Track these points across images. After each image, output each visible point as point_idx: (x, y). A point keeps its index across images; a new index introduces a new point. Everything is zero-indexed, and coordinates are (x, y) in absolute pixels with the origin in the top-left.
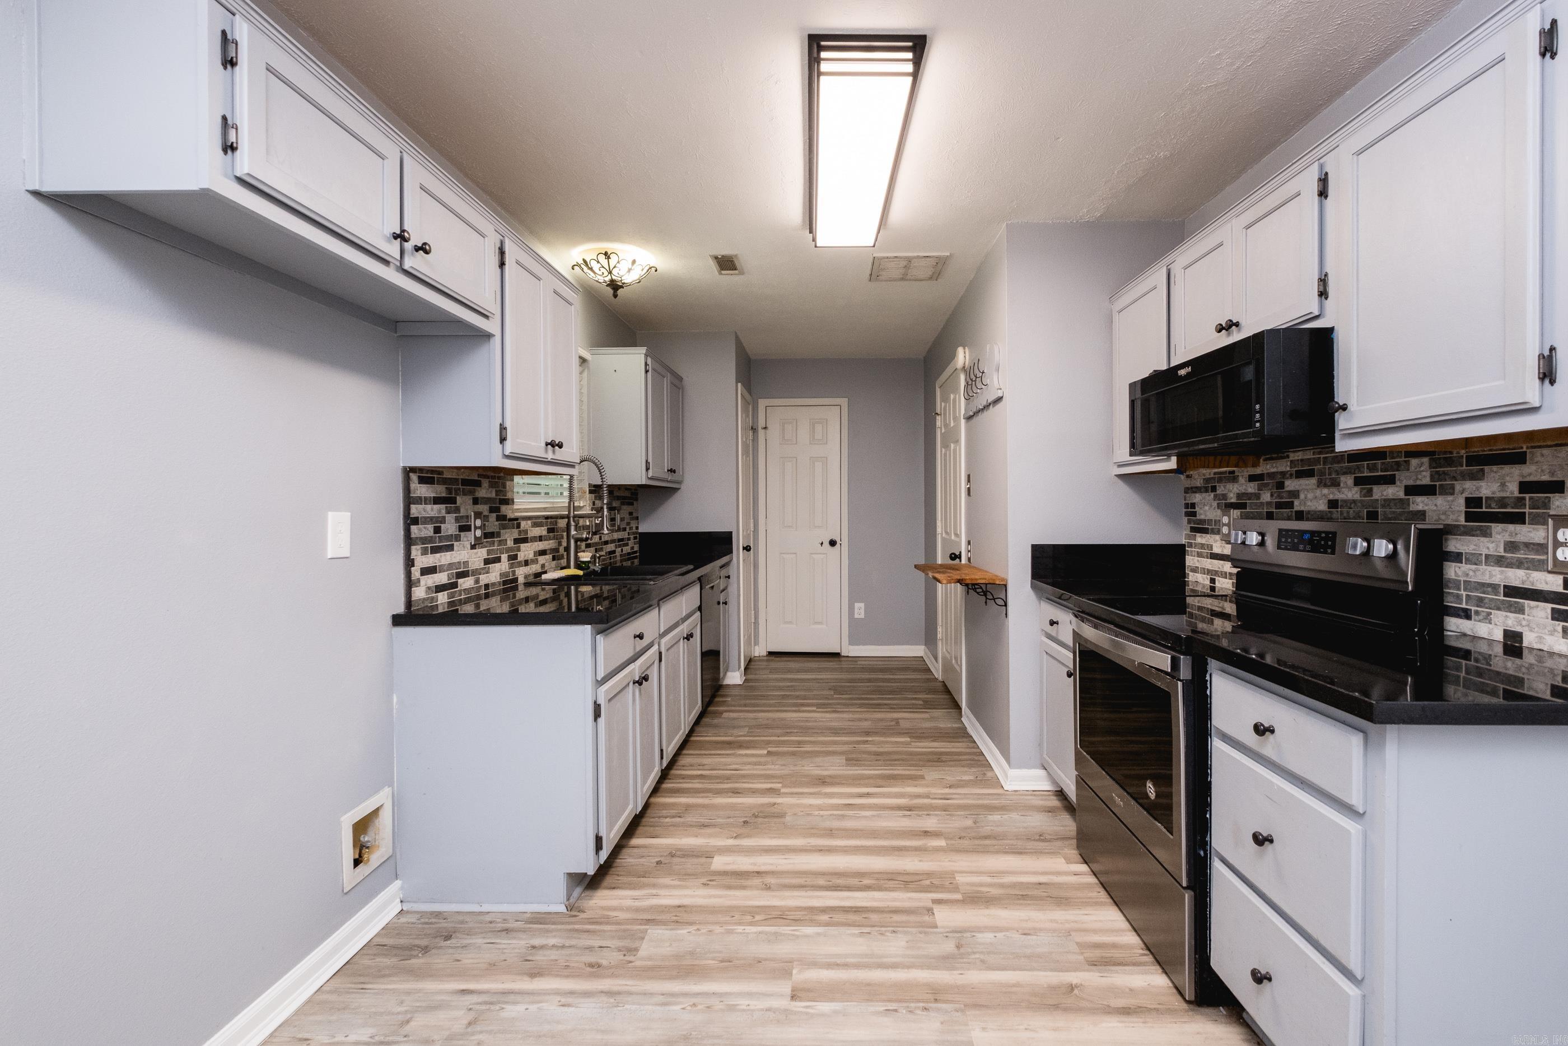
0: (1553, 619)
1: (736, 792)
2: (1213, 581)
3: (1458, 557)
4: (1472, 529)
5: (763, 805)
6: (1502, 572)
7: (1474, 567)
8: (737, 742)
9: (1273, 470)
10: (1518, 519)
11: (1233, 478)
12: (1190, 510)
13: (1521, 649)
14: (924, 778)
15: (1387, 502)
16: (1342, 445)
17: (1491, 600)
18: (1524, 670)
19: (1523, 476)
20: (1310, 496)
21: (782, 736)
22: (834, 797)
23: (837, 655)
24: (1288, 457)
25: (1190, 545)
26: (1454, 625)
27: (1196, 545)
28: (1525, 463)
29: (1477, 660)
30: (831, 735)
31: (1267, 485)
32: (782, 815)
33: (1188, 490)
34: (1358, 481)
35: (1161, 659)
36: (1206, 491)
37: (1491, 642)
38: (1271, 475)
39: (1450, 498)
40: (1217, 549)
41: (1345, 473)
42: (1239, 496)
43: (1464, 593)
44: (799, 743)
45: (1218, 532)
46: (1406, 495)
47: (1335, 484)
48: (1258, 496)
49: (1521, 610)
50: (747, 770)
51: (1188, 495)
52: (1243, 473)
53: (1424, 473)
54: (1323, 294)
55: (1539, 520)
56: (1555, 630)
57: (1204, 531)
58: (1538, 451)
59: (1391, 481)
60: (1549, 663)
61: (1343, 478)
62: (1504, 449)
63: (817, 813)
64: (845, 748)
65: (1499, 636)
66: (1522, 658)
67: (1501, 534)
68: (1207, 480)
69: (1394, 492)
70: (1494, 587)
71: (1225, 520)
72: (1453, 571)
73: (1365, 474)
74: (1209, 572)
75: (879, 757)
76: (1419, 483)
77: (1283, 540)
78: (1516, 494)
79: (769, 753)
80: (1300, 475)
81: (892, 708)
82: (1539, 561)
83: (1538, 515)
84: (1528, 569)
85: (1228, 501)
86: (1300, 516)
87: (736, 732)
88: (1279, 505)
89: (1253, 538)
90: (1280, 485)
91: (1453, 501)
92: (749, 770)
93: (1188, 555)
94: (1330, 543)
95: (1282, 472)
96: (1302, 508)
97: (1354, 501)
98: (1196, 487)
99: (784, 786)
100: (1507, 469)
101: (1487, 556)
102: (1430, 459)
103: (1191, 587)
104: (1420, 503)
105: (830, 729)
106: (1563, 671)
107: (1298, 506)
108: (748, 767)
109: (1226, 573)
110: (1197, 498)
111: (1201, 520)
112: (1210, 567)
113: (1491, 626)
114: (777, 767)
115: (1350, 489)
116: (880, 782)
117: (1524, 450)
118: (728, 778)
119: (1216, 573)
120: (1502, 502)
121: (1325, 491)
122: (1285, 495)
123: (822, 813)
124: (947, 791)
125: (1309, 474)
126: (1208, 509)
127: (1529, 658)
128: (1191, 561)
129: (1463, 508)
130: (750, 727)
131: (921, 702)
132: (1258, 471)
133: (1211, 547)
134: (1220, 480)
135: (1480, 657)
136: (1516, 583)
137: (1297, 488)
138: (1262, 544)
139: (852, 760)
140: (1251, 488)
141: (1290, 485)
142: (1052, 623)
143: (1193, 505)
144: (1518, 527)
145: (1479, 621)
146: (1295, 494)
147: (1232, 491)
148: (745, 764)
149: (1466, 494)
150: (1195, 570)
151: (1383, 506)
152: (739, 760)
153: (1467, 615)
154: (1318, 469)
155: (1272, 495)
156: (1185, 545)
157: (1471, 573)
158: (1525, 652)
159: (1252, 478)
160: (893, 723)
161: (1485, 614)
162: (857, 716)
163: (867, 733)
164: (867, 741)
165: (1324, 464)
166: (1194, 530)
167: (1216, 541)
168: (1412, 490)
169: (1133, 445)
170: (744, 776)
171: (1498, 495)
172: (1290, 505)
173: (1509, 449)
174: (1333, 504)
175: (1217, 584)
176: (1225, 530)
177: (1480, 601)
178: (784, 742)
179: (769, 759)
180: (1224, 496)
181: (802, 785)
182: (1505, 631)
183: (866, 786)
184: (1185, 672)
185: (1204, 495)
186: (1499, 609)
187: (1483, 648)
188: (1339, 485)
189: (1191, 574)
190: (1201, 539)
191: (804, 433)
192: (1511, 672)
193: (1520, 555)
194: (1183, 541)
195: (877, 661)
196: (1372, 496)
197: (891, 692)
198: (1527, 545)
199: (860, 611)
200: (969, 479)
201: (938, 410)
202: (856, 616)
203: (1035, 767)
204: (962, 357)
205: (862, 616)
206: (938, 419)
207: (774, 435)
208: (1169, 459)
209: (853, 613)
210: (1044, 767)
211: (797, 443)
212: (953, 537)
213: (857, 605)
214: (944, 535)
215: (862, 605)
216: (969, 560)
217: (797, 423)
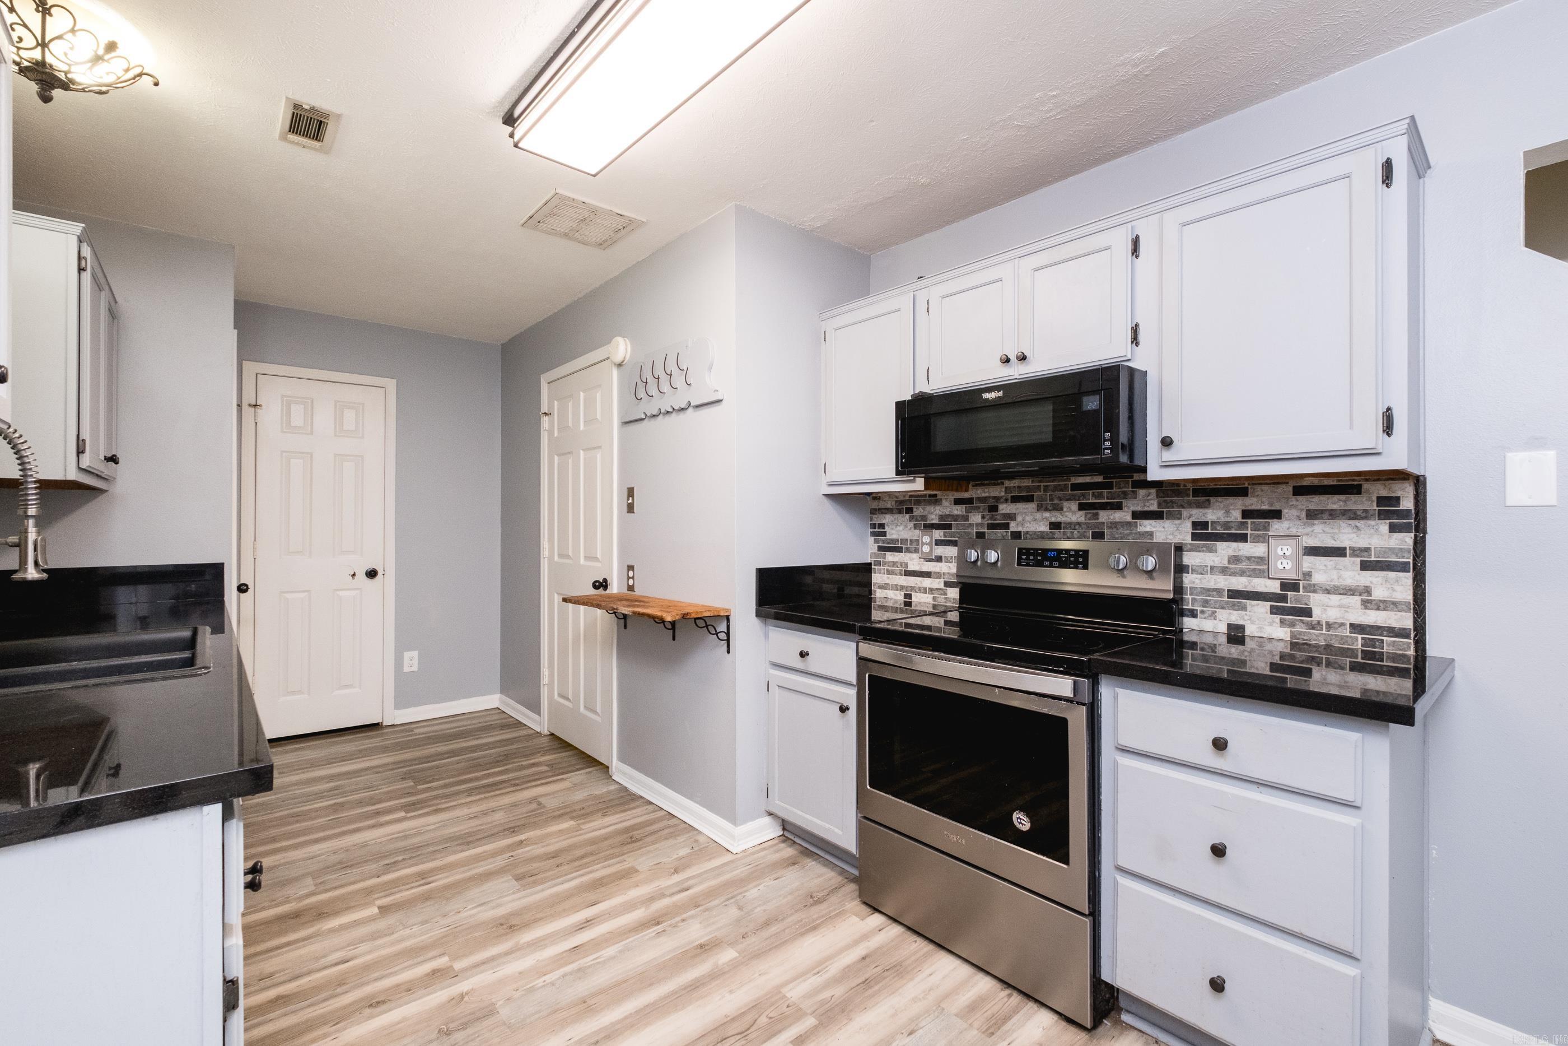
0: (1272, 613)
1: (376, 1003)
2: (908, 596)
3: (1194, 569)
4: (1198, 546)
5: (441, 1007)
6: (1226, 580)
7: (1199, 576)
8: (308, 909)
9: (983, 495)
10: (1243, 538)
11: (940, 501)
12: (879, 531)
13: (1243, 637)
14: (637, 871)
15: (1114, 523)
16: (1155, 475)
17: (1216, 601)
18: (1246, 653)
19: (1246, 506)
20: (1028, 518)
21: (384, 874)
22: (545, 946)
23: (375, 726)
24: (1003, 484)
25: (879, 564)
26: (1188, 623)
27: (885, 563)
28: (1247, 496)
29: (1202, 649)
30: (459, 848)
31: (979, 508)
32: (490, 1011)
33: (873, 511)
34: (1082, 507)
35: (1062, 684)
36: (900, 512)
37: (1215, 634)
38: (982, 500)
39: (1178, 522)
40: (912, 567)
41: (1068, 500)
42: (942, 517)
43: (1190, 597)
44: (422, 875)
45: (916, 551)
46: (1133, 519)
47: (1058, 508)
48: (965, 518)
49: (1244, 608)
50: (365, 954)
51: (874, 516)
52: (948, 497)
53: (1151, 502)
54: (1135, 340)
55: (1261, 539)
56: (1274, 622)
57: (897, 550)
58: (1259, 487)
59: (1119, 507)
60: (1269, 647)
61: (1066, 504)
62: (1228, 485)
63: (540, 982)
64: (500, 861)
65: (1223, 628)
66: (1244, 645)
67: (1225, 550)
68: (900, 502)
69: (1121, 516)
70: (1219, 592)
71: (926, 539)
72: (1191, 580)
73: (1091, 501)
74: (903, 588)
75: (557, 861)
76: (1146, 509)
77: (1024, 557)
78: (1240, 519)
79: (384, 910)
80: (1015, 500)
81: (517, 785)
82: (1260, 570)
83: (1259, 536)
84: (1249, 576)
85: (928, 522)
86: (1016, 536)
87: (290, 891)
88: (992, 527)
90: (994, 509)
91: (1180, 524)
92: (370, 952)
93: (875, 573)
94: (1081, 560)
95: (995, 497)
96: (1020, 529)
97: (1079, 524)
98: (887, 509)
99: (455, 958)
100: (1231, 500)
101: (1212, 568)
102: (1157, 491)
103: (878, 603)
104: (1147, 526)
105: (452, 839)
106: (1280, 652)
107: (1013, 527)
108: (364, 947)
109: (925, 589)
110: (887, 519)
111: (892, 541)
112: (905, 584)
113: (1215, 621)
114: (415, 928)
115: (1074, 513)
116: (592, 896)
117: (1246, 485)
118: (341, 982)
119: (913, 588)
120: (1226, 525)
121: (1047, 514)
122: (998, 517)
123: (548, 978)
124: (677, 878)
125: (1029, 499)
126: (901, 529)
127: (1250, 644)
128: (876, 578)
129: (1190, 530)
130: (315, 875)
131: (544, 768)
132: (966, 495)
133: (905, 565)
134: (919, 503)
135: (1206, 647)
136: (1240, 588)
137: (1014, 511)
139: (525, 878)
140: (958, 510)
141: (1004, 508)
142: (807, 654)
143: (882, 526)
144: (1241, 545)
145: (1205, 618)
146: (1012, 517)
147: (934, 513)
148: (353, 944)
149: (1193, 519)
150: (884, 587)
151: (1109, 528)
152: (337, 940)
153: (1193, 614)
154: (1038, 496)
155: (983, 517)
156: (870, 564)
157: (1197, 581)
158: (1247, 640)
159: (958, 502)
160: (534, 806)
161: (1210, 612)
162: (475, 809)
163: (513, 830)
164: (521, 842)
165: (1045, 491)
166: (880, 548)
167: (912, 559)
168: (1137, 515)
169: (900, 465)
170: (367, 967)
171: (1223, 520)
172: (1006, 526)
173: (1232, 485)
174: (1055, 525)
175: (914, 599)
176: (926, 549)
177: (1206, 603)
178: (397, 883)
179: (391, 920)
180: (924, 518)
181: (482, 944)
182: (1229, 625)
183: (576, 909)
185: (896, 516)
186: (1223, 608)
187: (1209, 639)
188: (1061, 509)
189: (878, 590)
190: (893, 557)
191: (324, 418)
192: (1235, 656)
193: (1243, 566)
194: (869, 560)
195: (441, 724)
196: (1098, 519)
197: (496, 763)
198: (1249, 558)
199: (411, 660)
200: (631, 492)
201: (544, 408)
202: (406, 669)
203: (759, 817)
204: (621, 348)
205: (415, 668)
206: (545, 420)
207: (270, 415)
208: (913, 481)
209: (403, 667)
210: (770, 814)
211: (312, 433)
212: (582, 561)
213: (407, 655)
214: (556, 558)
215: (415, 654)
216: (631, 588)
217: (312, 402)
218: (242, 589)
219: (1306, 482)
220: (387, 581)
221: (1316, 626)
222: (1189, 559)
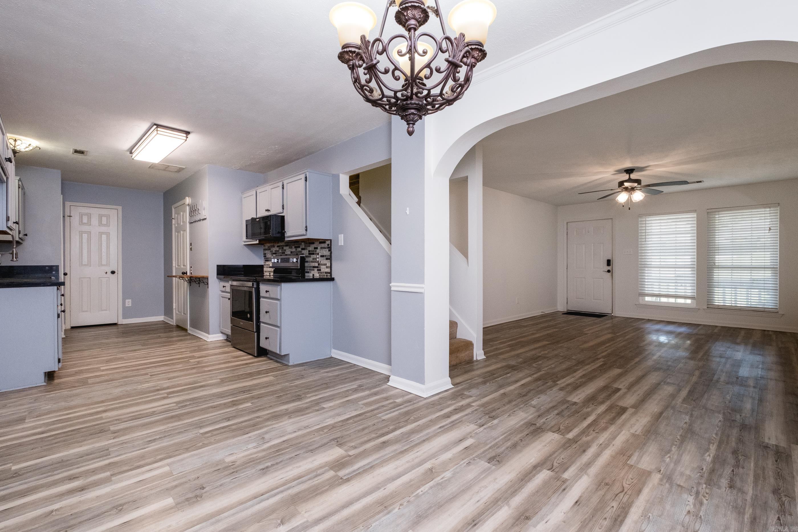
1: (95, 358)
2: (270, 274)
3: (307, 262)
4: (309, 256)
6: (312, 264)
7: (309, 263)
9: (281, 244)
10: (313, 254)
11: (274, 246)
13: (314, 277)
15: (299, 251)
16: (286, 239)
19: (314, 246)
20: (288, 251)
21: (105, 346)
22: (142, 352)
23: (115, 324)
25: (265, 265)
26: (306, 274)
28: (314, 244)
31: (281, 248)
32: (122, 358)
33: (265, 250)
35: (250, 284)
36: (268, 250)
37: (311, 276)
38: (281, 246)
39: (306, 250)
40: (271, 265)
41: (293, 245)
42: (275, 251)
45: (271, 261)
47: (292, 248)
48: (279, 251)
49: (314, 270)
50: (95, 354)
52: (276, 245)
54: (283, 208)
55: (316, 254)
56: (318, 272)
57: (268, 261)
59: (299, 247)
67: (312, 257)
68: (269, 247)
69: (300, 249)
70: (311, 267)
71: (272, 257)
72: (306, 264)
73: (296, 246)
74: (269, 272)
75: (156, 343)
76: (303, 247)
77: (282, 261)
78: (314, 249)
79: (102, 349)
80: (286, 246)
81: (156, 334)
82: (316, 261)
84: (315, 263)
86: (286, 255)
88: (283, 253)
89: (276, 260)
90: (283, 248)
93: (264, 268)
94: (288, 260)
95: (283, 245)
97: (294, 252)
100: (312, 245)
101: (311, 261)
102: (304, 243)
104: (303, 252)
110: (266, 252)
111: (267, 258)
112: (269, 270)
113: (311, 274)
117: (314, 241)
119: (271, 271)
120: (312, 251)
125: (288, 246)
126: (269, 255)
129: (308, 252)
132: (279, 245)
133: (269, 265)
134: (271, 247)
136: (314, 266)
138: (278, 262)
140: (277, 249)
141: (285, 248)
142: (224, 287)
143: (265, 254)
146: (285, 250)
147: (274, 250)
149: (308, 249)
150: (266, 272)
153: (308, 272)
159: (278, 246)
166: (265, 261)
167: (270, 263)
168: (302, 249)
169: (247, 236)
171: (311, 249)
172: (284, 253)
174: (291, 252)
176: (273, 260)
177: (310, 270)
180: (272, 251)
182: (313, 275)
184: (255, 286)
190: (267, 263)
193: (314, 260)
194: (263, 264)
195: (139, 324)
196: (297, 250)
198: (314, 258)
199: (129, 303)
200: (191, 244)
201: (173, 217)
202: (127, 305)
203: (218, 333)
204: (188, 200)
205: (130, 305)
206: (173, 220)
207: (75, 220)
208: (257, 241)
209: (125, 304)
210: (222, 333)
211: (90, 225)
212: (182, 267)
213: (127, 301)
214: (177, 267)
215: (130, 300)
216: (191, 273)
217: (90, 215)
218: (65, 274)
219: (321, 241)
220: (120, 274)
221: (321, 273)
222: (307, 259)
